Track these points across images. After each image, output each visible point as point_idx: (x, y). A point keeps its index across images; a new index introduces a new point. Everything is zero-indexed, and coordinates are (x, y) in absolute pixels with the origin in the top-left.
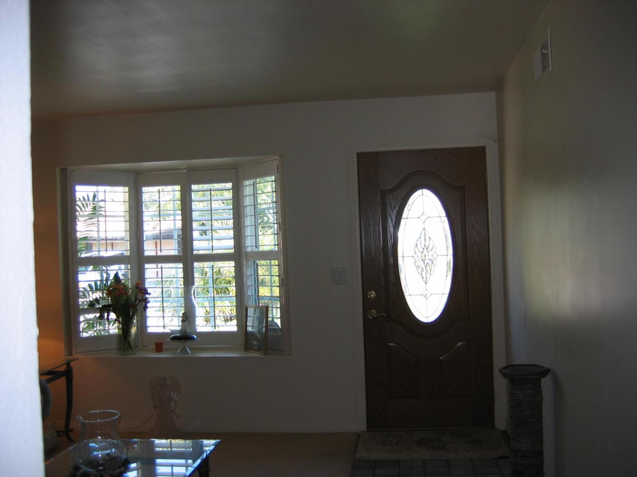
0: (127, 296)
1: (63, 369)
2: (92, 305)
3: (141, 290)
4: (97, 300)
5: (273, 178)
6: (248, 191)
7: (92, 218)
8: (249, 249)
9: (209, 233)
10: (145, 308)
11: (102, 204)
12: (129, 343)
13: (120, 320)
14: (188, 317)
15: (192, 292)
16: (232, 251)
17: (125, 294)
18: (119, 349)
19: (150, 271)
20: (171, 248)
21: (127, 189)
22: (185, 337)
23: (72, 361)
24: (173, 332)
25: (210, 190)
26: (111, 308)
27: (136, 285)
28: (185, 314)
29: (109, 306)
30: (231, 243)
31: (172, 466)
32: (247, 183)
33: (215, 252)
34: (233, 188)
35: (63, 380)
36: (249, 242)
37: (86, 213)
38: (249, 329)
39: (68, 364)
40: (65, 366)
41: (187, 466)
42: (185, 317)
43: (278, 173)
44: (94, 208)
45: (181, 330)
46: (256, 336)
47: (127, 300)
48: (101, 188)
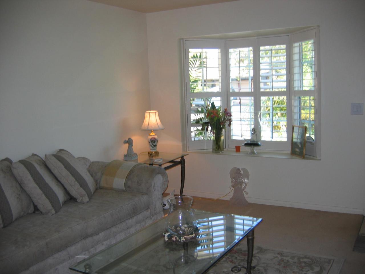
0: (218, 117)
1: (179, 160)
2: (197, 122)
3: (228, 114)
4: (201, 119)
5: (313, 41)
6: (296, 50)
7: (200, 69)
8: (296, 89)
9: (270, 78)
10: (230, 125)
11: (205, 60)
12: (219, 146)
13: (214, 131)
14: (256, 131)
15: (259, 116)
16: (285, 90)
17: (217, 116)
18: (213, 149)
19: (234, 101)
20: (247, 87)
21: (220, 50)
22: (253, 144)
23: (185, 156)
24: (245, 140)
25: (272, 50)
26: (209, 125)
27: (224, 110)
28: (254, 129)
29: (208, 123)
30: (285, 84)
31: (244, 220)
32: (296, 45)
33: (274, 90)
34: (286, 49)
35: (179, 167)
36: (296, 84)
37: (196, 66)
38: (294, 140)
39: (182, 157)
40: (181, 158)
41: (253, 221)
42: (254, 132)
43: (316, 37)
44: (201, 62)
45: (251, 140)
46: (298, 146)
47: (218, 120)
48: (204, 50)
